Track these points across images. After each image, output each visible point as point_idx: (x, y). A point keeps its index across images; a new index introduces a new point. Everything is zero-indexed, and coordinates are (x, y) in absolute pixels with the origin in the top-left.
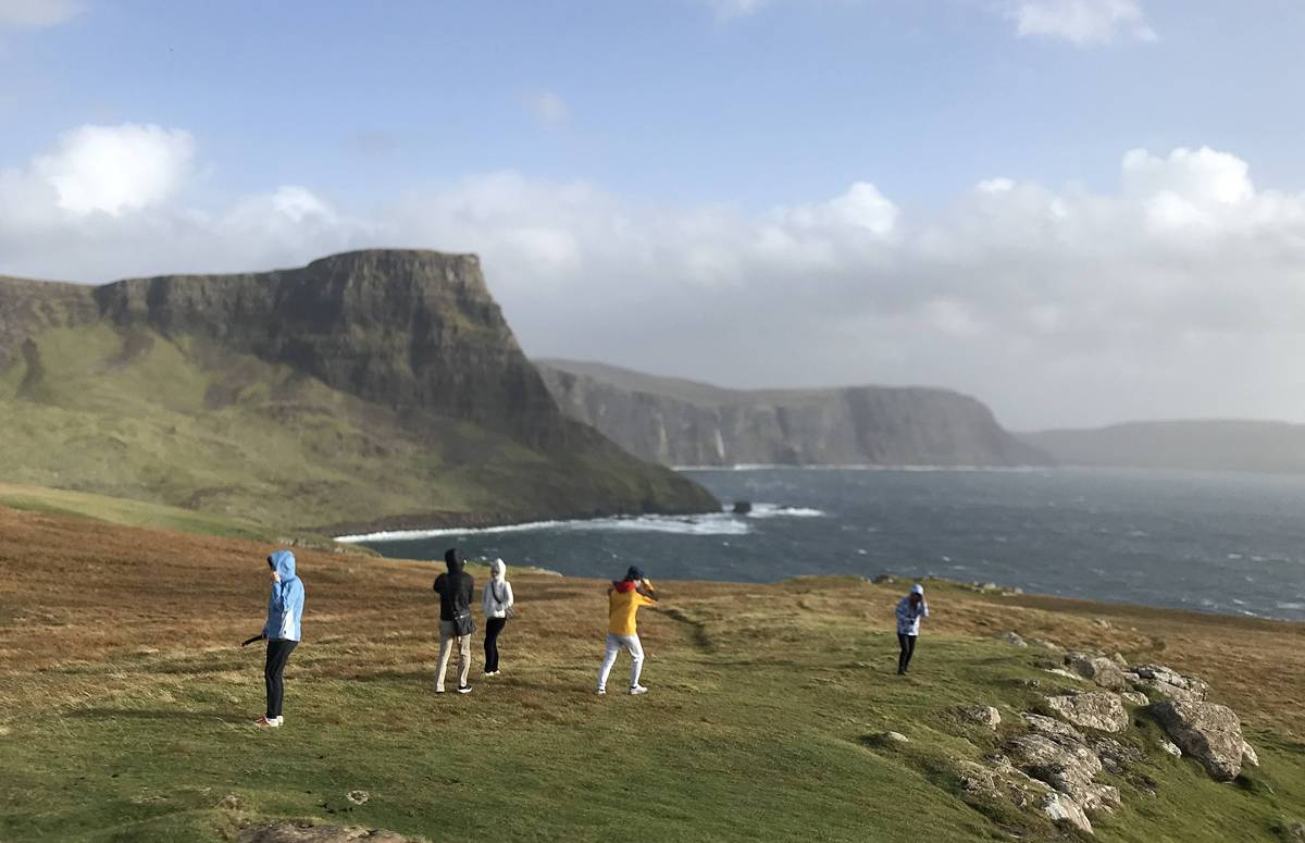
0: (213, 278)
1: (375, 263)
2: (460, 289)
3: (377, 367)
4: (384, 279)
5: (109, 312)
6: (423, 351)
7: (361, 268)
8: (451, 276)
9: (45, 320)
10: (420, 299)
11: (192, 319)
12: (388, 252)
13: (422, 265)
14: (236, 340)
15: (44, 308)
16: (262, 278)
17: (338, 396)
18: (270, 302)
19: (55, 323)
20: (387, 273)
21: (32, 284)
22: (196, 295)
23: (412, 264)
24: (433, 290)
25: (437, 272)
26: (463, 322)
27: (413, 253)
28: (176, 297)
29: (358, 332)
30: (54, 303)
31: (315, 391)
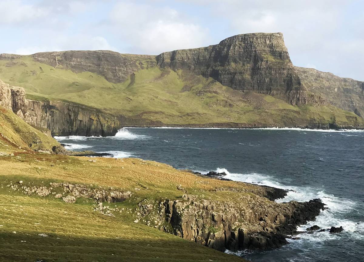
0: (190, 50)
1: (240, 39)
2: (271, 46)
3: (238, 77)
4: (243, 45)
5: (159, 64)
6: (255, 70)
7: (236, 42)
8: (268, 42)
9: (139, 67)
10: (255, 51)
11: (183, 64)
12: (245, 35)
13: (257, 38)
14: (197, 70)
15: (141, 64)
16: (206, 49)
17: (224, 88)
18: (208, 57)
19: (142, 68)
20: (244, 43)
21: (137, 56)
22: (185, 56)
23: (253, 39)
24: (260, 47)
25: (263, 40)
26: (271, 59)
27: (253, 34)
28: (178, 57)
29: (233, 64)
30: (143, 62)
31: (217, 86)
